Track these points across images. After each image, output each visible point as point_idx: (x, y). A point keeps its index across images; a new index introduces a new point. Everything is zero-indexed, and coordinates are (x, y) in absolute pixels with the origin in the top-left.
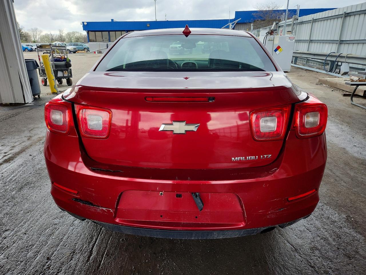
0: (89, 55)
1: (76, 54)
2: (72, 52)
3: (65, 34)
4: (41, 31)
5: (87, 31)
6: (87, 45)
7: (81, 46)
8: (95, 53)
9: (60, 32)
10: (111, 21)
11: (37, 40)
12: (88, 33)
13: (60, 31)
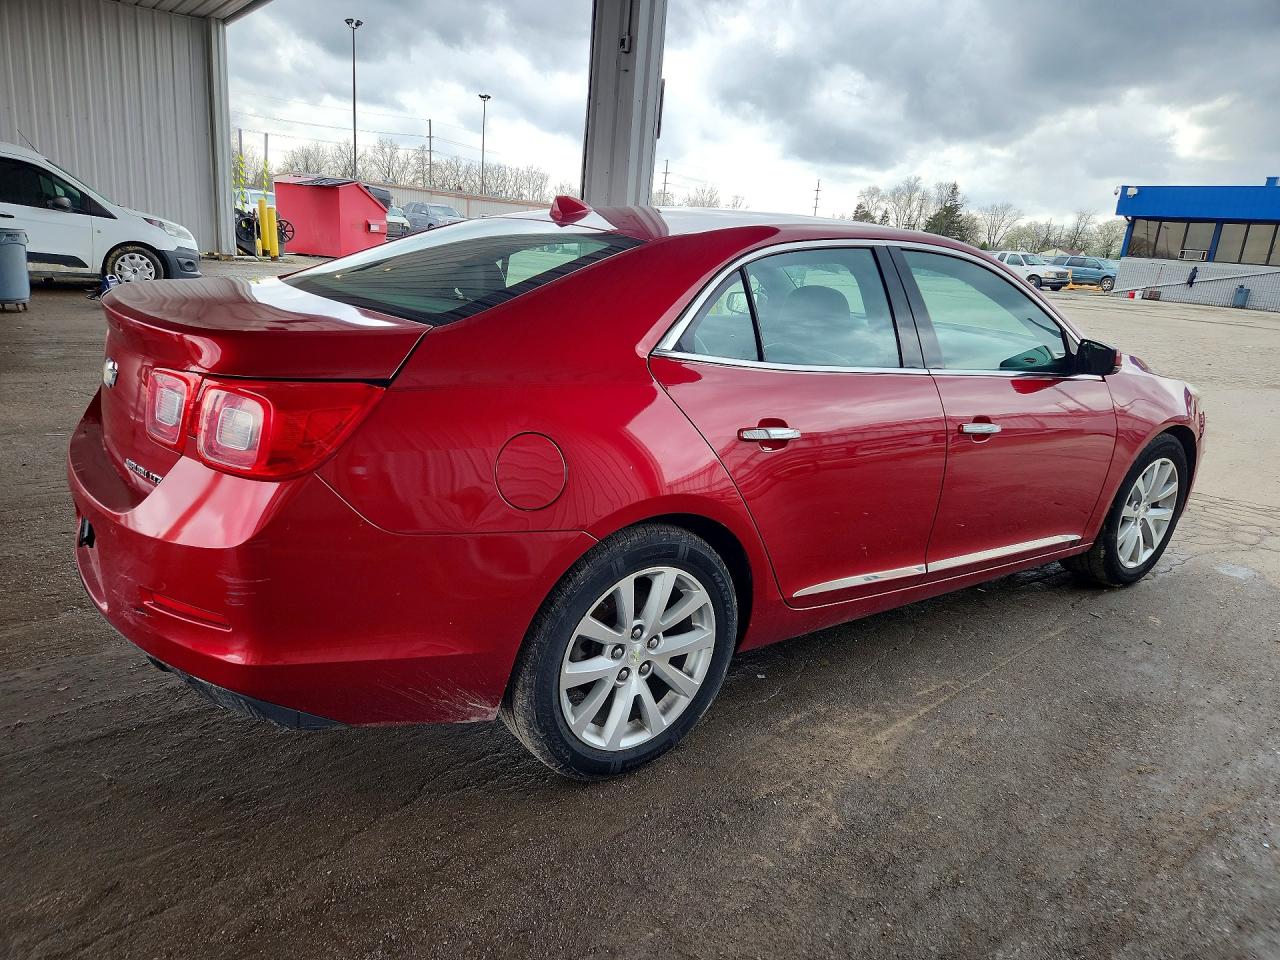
0: (1106, 301)
1: (1063, 293)
2: (1046, 284)
3: (1094, 226)
4: (1020, 214)
5: (1130, 218)
6: (1112, 266)
7: (1093, 267)
8: (1132, 296)
9: (1080, 219)
10: (1263, 183)
11: (996, 241)
12: (1131, 225)
13: (1082, 215)
